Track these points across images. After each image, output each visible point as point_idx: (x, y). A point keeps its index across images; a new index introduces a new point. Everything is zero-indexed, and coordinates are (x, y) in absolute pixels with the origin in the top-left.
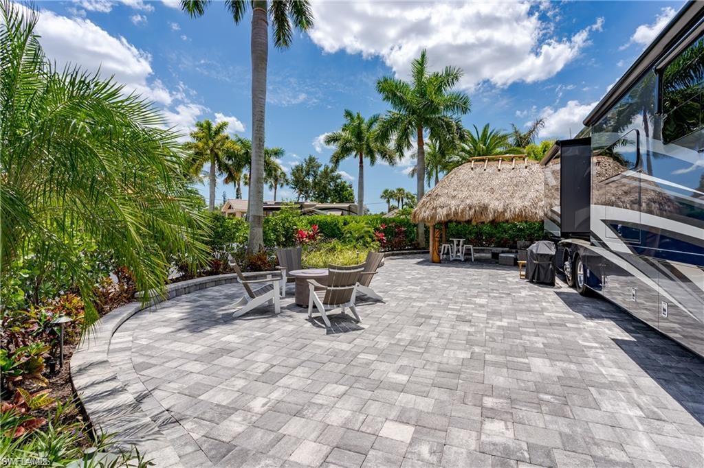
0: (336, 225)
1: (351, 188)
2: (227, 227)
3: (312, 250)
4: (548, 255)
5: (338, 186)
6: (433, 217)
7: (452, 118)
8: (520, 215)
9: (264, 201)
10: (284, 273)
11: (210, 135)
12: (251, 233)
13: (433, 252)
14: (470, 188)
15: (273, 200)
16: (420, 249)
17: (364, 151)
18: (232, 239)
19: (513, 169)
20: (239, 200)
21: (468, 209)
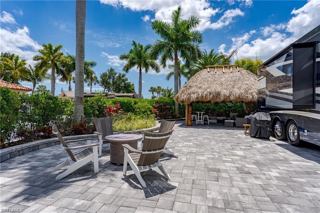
0: (130, 104)
1: (133, 86)
2: (58, 104)
3: (116, 120)
4: (267, 120)
5: (126, 84)
6: (189, 99)
7: (194, 45)
8: (239, 97)
9: (85, 92)
10: (100, 137)
11: (51, 52)
12: (76, 108)
13: (188, 120)
14: (209, 83)
15: (90, 92)
16: (177, 118)
17: (142, 65)
18: (62, 112)
19: (232, 72)
20: (70, 92)
21: (209, 94)
